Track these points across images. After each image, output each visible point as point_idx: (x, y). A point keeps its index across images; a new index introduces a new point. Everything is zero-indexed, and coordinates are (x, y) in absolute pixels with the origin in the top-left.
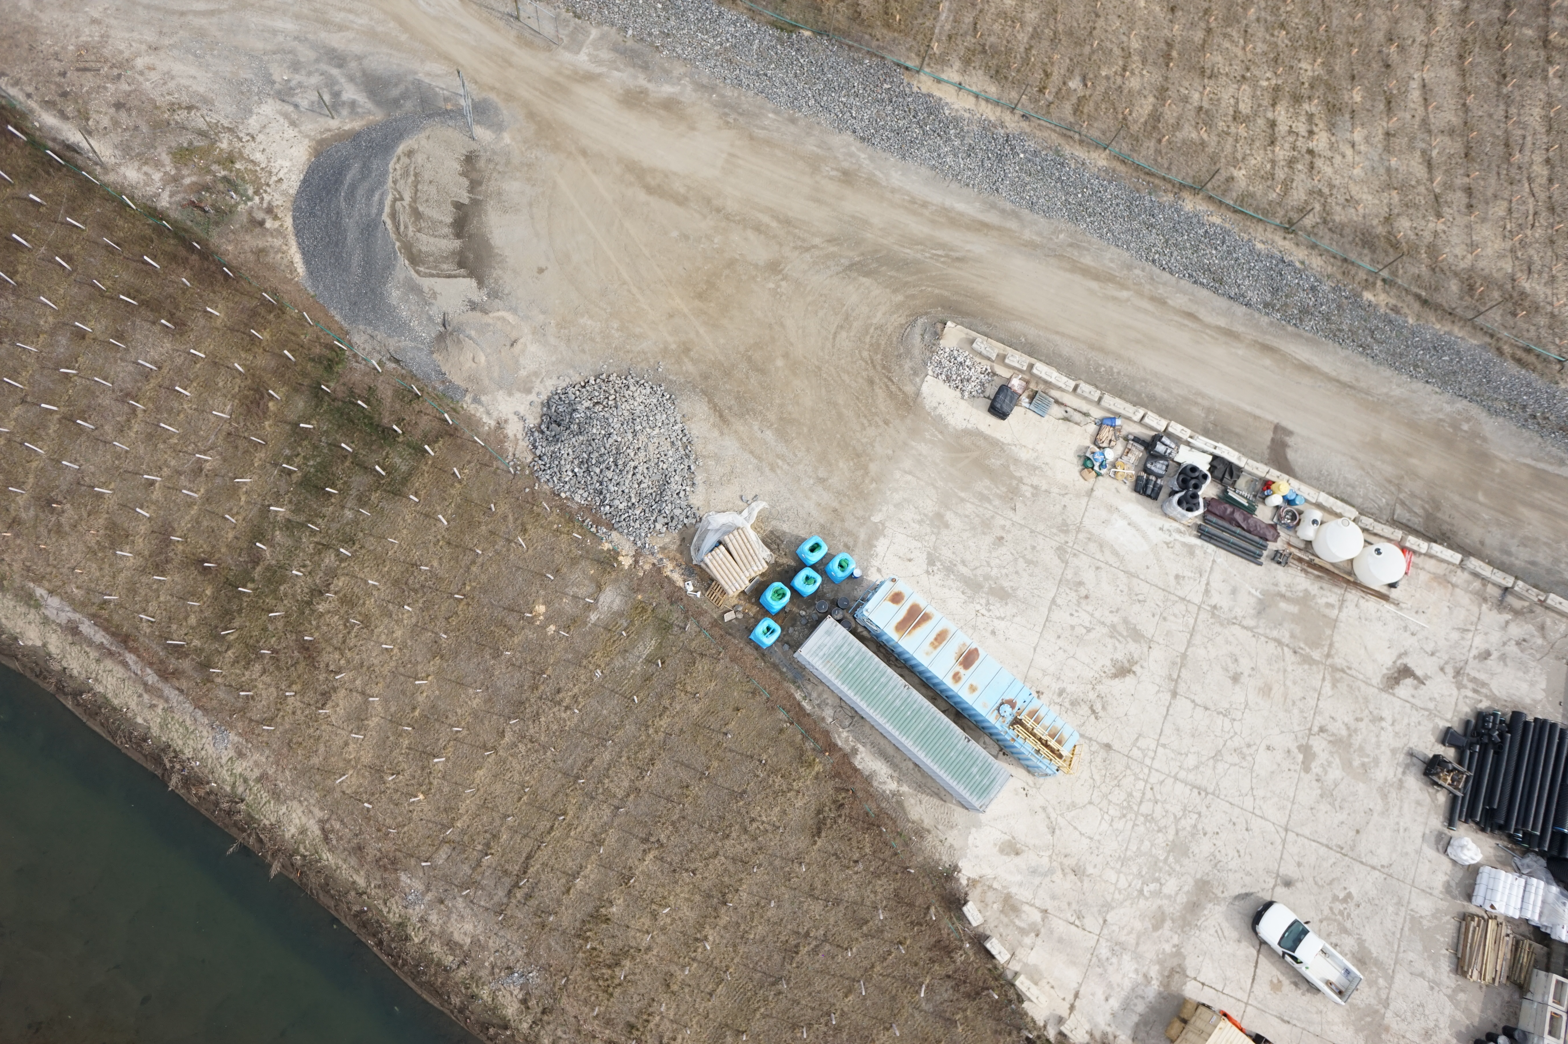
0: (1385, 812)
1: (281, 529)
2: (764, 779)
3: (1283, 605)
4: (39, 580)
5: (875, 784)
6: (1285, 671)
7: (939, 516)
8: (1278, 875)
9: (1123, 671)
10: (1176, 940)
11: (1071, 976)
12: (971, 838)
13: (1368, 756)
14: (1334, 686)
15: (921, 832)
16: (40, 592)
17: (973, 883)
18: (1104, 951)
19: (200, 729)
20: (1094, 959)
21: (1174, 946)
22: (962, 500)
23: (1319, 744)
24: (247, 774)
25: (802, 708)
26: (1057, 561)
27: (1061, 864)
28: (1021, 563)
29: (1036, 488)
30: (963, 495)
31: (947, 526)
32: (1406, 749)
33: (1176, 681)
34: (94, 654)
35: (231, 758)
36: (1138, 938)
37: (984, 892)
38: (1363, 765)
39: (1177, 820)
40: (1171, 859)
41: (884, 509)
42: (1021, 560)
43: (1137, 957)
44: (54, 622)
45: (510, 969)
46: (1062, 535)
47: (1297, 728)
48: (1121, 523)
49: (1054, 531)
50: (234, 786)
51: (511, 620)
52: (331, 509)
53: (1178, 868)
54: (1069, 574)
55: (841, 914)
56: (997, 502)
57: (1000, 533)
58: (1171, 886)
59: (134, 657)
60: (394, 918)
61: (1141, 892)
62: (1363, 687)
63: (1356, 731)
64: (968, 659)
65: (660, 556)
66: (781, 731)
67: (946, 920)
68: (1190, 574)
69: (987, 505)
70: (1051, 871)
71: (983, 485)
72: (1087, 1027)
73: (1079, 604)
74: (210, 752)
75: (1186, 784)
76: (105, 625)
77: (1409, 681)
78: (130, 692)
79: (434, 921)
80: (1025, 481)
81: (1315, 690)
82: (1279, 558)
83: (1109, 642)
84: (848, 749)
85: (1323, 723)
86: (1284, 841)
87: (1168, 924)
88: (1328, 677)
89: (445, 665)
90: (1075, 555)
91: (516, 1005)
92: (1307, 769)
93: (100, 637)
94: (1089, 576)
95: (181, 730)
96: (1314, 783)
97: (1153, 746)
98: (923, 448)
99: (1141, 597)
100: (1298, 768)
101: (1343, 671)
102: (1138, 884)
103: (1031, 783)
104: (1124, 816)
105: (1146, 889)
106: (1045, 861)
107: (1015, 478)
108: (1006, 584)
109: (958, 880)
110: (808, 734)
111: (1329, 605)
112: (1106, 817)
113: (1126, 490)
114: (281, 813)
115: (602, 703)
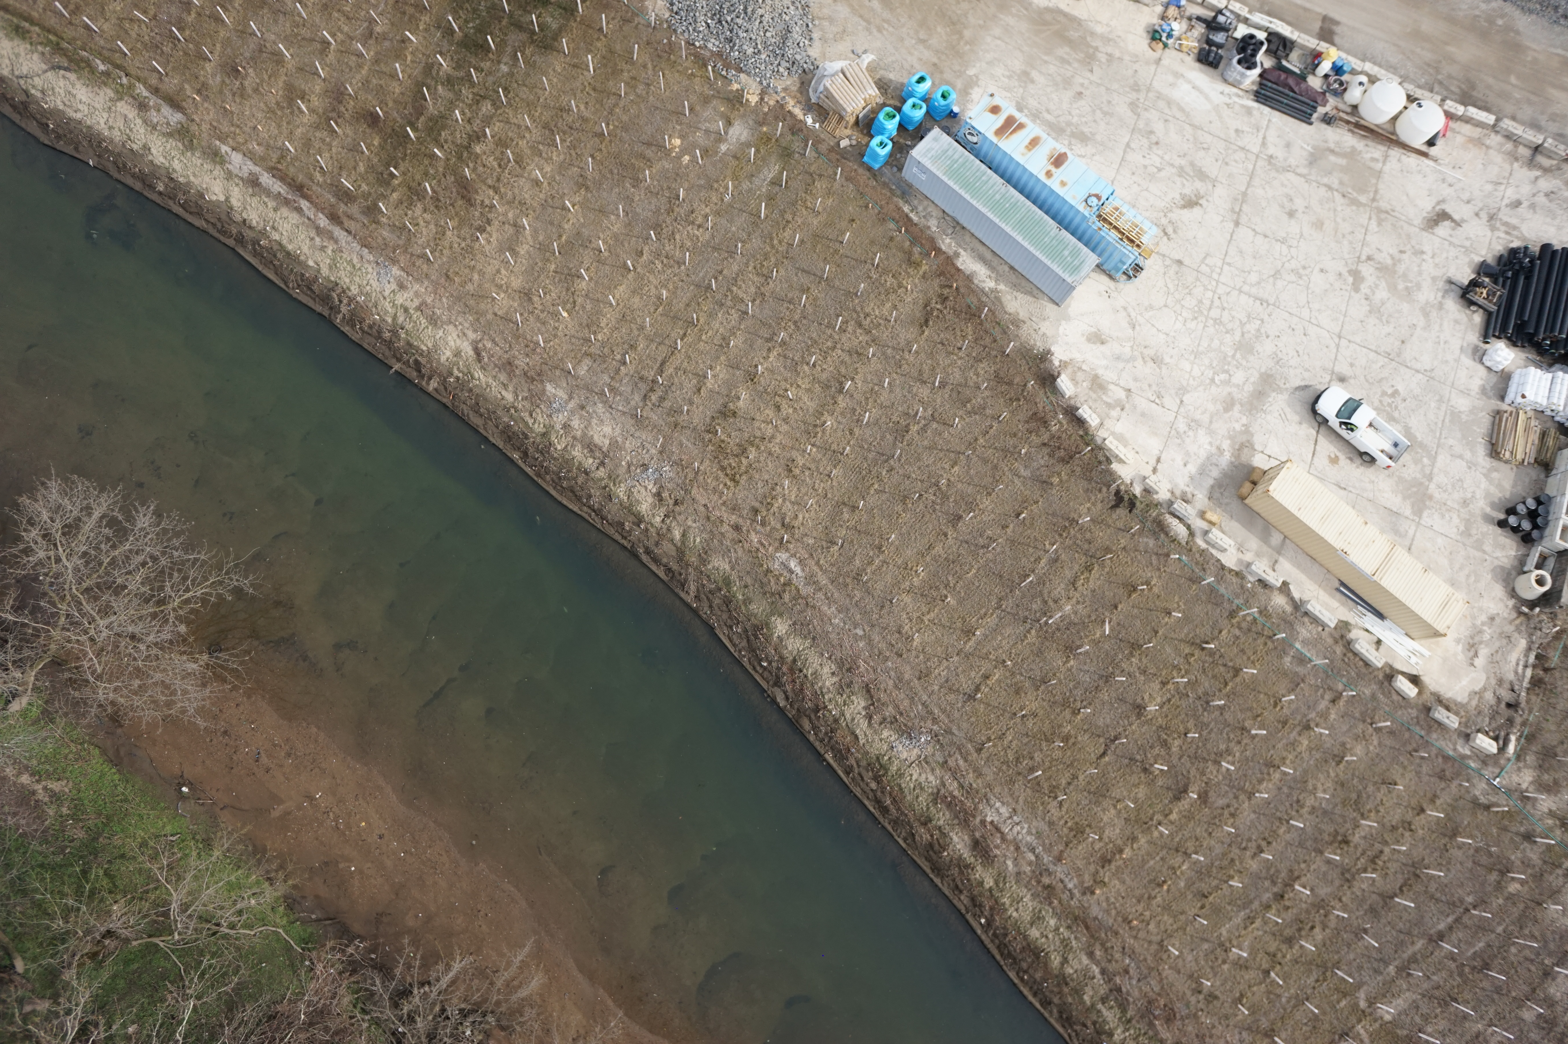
0: (1427, 327)
1: (443, 84)
2: (877, 280)
3: (1332, 158)
4: (223, 139)
5: (976, 282)
6: (1335, 210)
7: (1026, 74)
8: (1333, 372)
9: (1191, 203)
10: (1244, 420)
11: (1154, 445)
12: (1061, 330)
13: (1411, 282)
14: (1379, 224)
15: (1017, 322)
16: (224, 149)
17: (1064, 364)
18: (1181, 426)
19: (366, 266)
20: (1173, 432)
21: (1243, 425)
22: (1046, 62)
23: (1367, 270)
24: (408, 304)
25: (910, 220)
26: (1129, 113)
27: (1141, 353)
28: (1099, 114)
29: (1110, 55)
30: (1046, 58)
31: (1032, 81)
32: (1445, 278)
33: (1238, 214)
34: (271, 204)
35: (393, 291)
36: (1212, 417)
37: (1074, 372)
38: (1407, 288)
39: (1242, 325)
40: (1238, 356)
41: (978, 65)
42: (1098, 111)
43: (1211, 432)
44: (237, 176)
45: (645, 467)
46: (1134, 94)
47: (1347, 256)
48: (1185, 87)
49: (1127, 89)
50: (395, 318)
51: (649, 153)
52: (488, 63)
53: (1244, 363)
54: (1141, 125)
55: (947, 396)
56: (1076, 65)
57: (1080, 89)
58: (1239, 377)
59: (307, 204)
60: (539, 428)
61: (1213, 380)
62: (1406, 226)
63: (1399, 261)
64: (1059, 160)
65: (783, 94)
66: (891, 239)
67: (1041, 392)
68: (1248, 130)
69: (1067, 67)
70: (1133, 359)
71: (1063, 51)
72: (1169, 486)
73: (1150, 148)
74: (374, 285)
75: (1250, 296)
76: (282, 177)
77: (1447, 223)
78: (303, 236)
79: (576, 427)
80: (1101, 49)
81: (1362, 226)
82: (1328, 120)
83: (1178, 180)
84: (951, 253)
85: (1370, 253)
86: (1338, 346)
87: (1237, 407)
88: (1374, 217)
89: (589, 195)
90: (1146, 109)
91: (650, 500)
92: (1357, 289)
93: (278, 187)
94: (1158, 127)
95: (349, 268)
96: (1364, 302)
97: (1219, 264)
98: (1011, 21)
99: (1205, 146)
100: (1349, 288)
101: (1387, 212)
102: (1210, 373)
103: (1113, 288)
104: (1196, 318)
105: (1217, 378)
106: (1127, 350)
107: (1092, 47)
108: (1086, 130)
109: (1051, 361)
110: (915, 240)
111: (1373, 160)
112: (1180, 318)
113: (1190, 60)
114: (438, 337)
115: (731, 221)
